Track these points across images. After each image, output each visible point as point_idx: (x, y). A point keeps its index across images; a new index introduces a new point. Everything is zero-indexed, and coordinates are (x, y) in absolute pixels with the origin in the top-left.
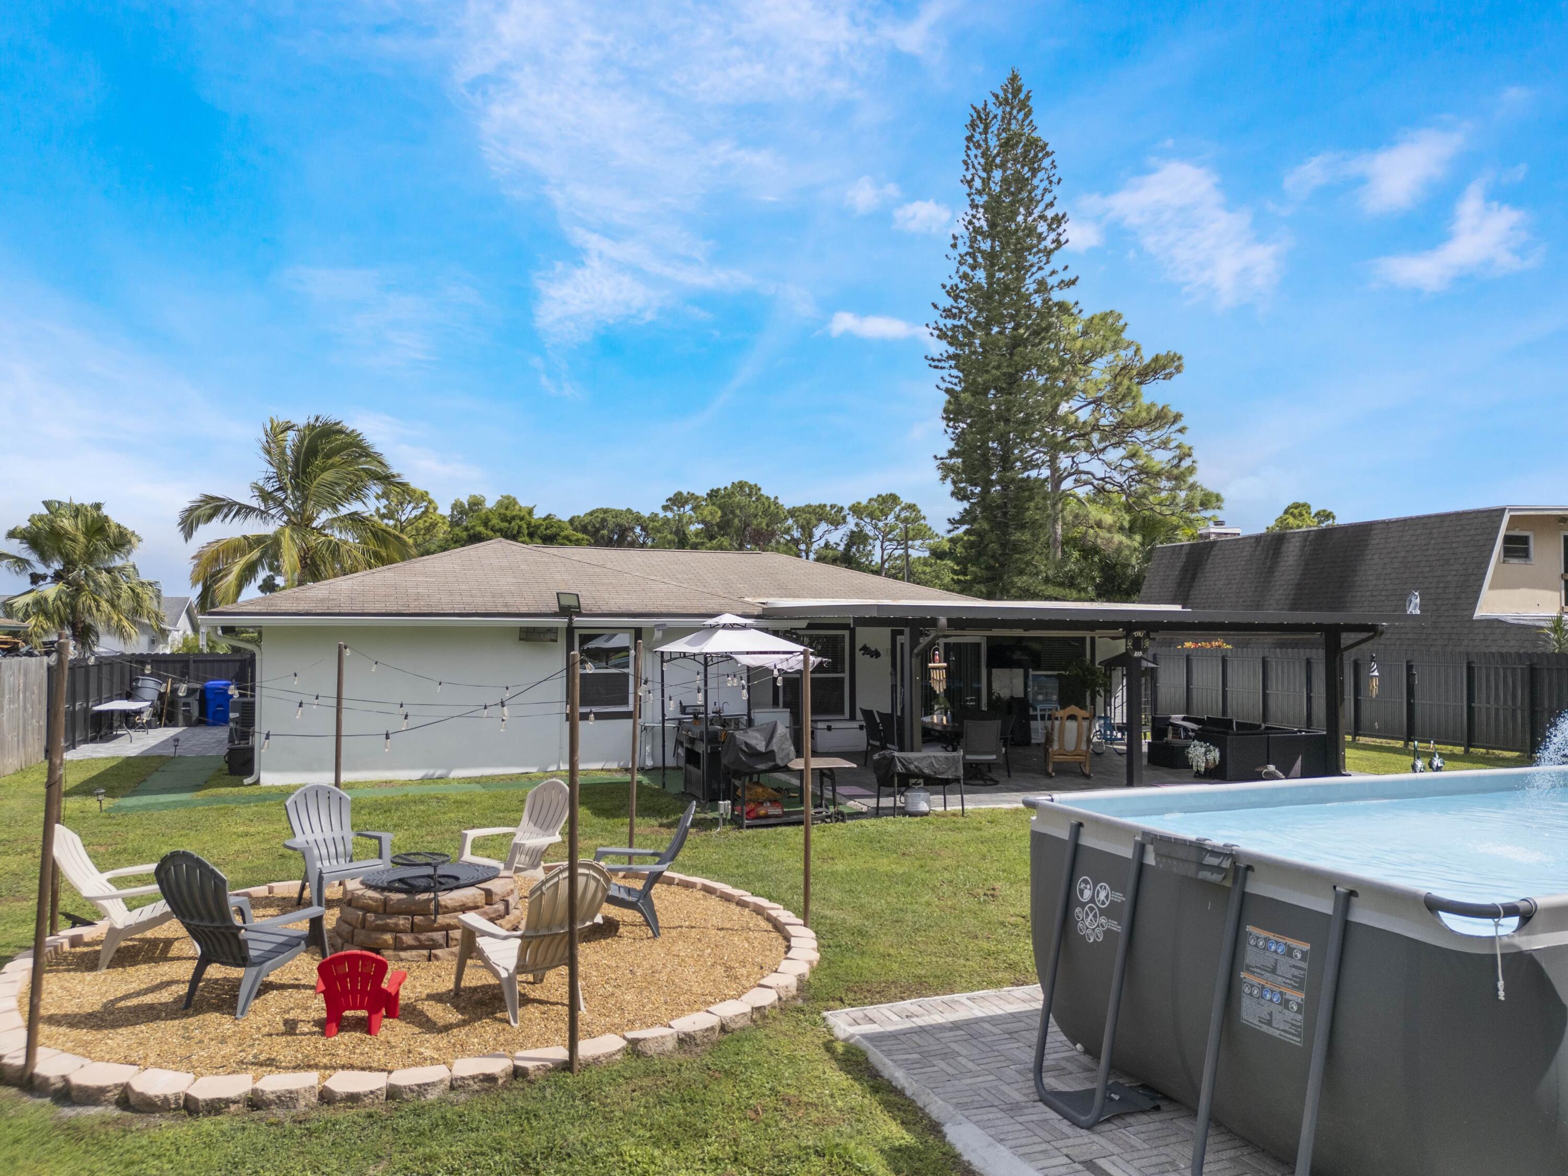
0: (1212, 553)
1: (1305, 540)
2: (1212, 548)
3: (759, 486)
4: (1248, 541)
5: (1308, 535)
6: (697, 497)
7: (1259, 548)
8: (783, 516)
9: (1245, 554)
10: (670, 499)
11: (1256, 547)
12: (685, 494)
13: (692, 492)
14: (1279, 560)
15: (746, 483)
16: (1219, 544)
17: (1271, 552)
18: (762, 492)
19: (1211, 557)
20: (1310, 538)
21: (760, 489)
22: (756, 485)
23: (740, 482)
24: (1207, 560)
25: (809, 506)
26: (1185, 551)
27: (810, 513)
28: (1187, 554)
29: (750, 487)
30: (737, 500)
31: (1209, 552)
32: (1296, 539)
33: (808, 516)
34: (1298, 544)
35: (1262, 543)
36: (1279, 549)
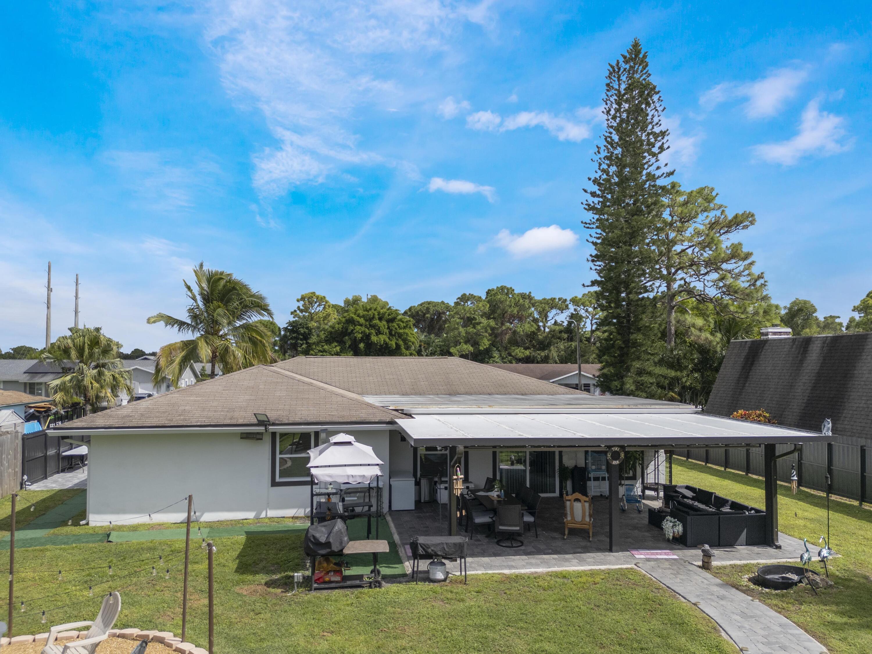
0: (765, 348)
1: (824, 343)
2: (765, 344)
3: (513, 288)
4: (787, 341)
5: (826, 340)
6: (475, 296)
7: (794, 346)
8: (527, 306)
9: (785, 349)
11: (792, 346)
12: (468, 294)
13: (472, 293)
14: (807, 355)
15: (505, 287)
16: (769, 342)
17: (802, 349)
18: (516, 292)
19: (764, 351)
20: (827, 342)
21: (513, 290)
22: (511, 288)
23: (502, 287)
24: (761, 352)
25: (544, 299)
27: (545, 304)
29: (508, 289)
30: (499, 297)
31: (763, 347)
32: (818, 342)
33: (543, 305)
34: (819, 345)
35: (796, 343)
36: (807, 348)
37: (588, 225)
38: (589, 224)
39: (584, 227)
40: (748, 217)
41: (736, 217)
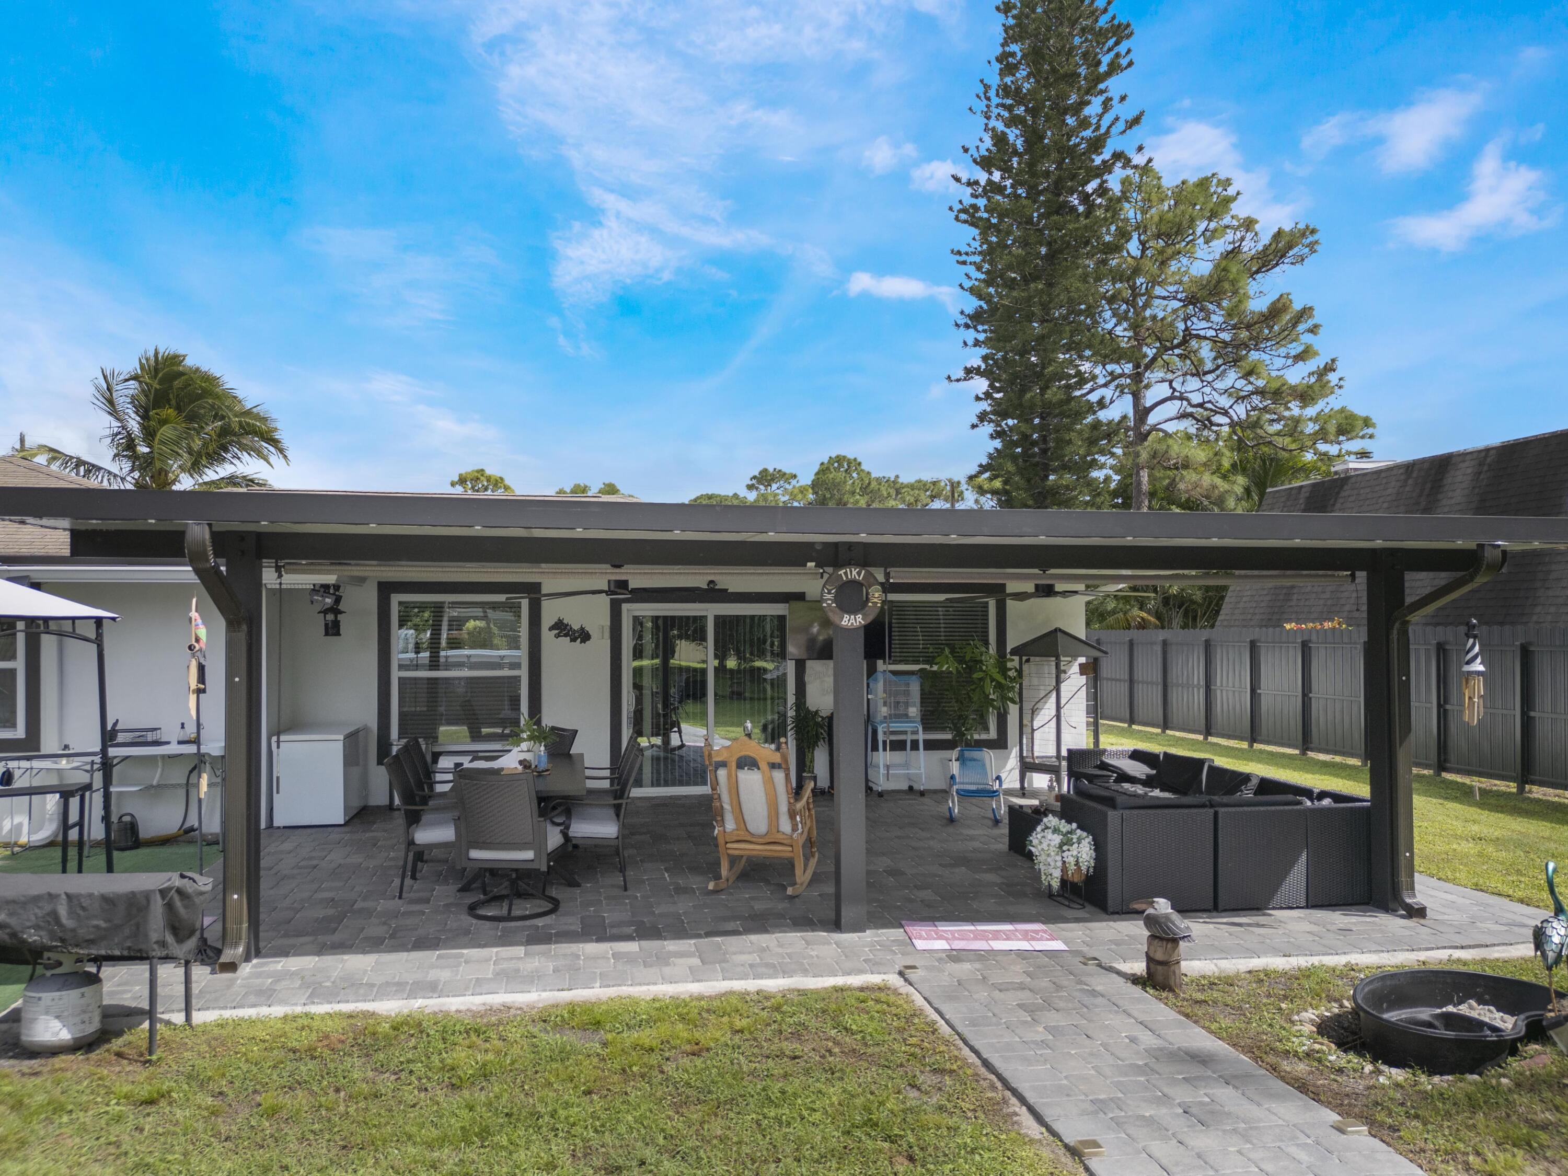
0: (1343, 494)
1: (1481, 464)
2: (1342, 487)
3: (859, 460)
4: (1395, 472)
5: (1486, 457)
6: (785, 474)
7: (1410, 482)
8: (885, 494)
9: (1389, 491)
10: (754, 477)
11: (1406, 481)
12: (771, 470)
13: (778, 468)
14: (1440, 496)
15: (844, 457)
16: (1353, 480)
17: (1429, 485)
18: (863, 467)
19: (1341, 501)
20: (1489, 460)
21: (860, 464)
22: (855, 459)
23: (838, 456)
24: (1334, 505)
25: (919, 481)
26: (1304, 494)
27: (919, 490)
28: (1308, 498)
29: (849, 462)
30: (831, 476)
31: (1338, 493)
32: (1466, 464)
34: (1469, 471)
35: (1415, 475)
36: (1441, 480)
37: (964, 258)
38: (967, 254)
39: (958, 262)
40: (1303, 234)
41: (1279, 234)
